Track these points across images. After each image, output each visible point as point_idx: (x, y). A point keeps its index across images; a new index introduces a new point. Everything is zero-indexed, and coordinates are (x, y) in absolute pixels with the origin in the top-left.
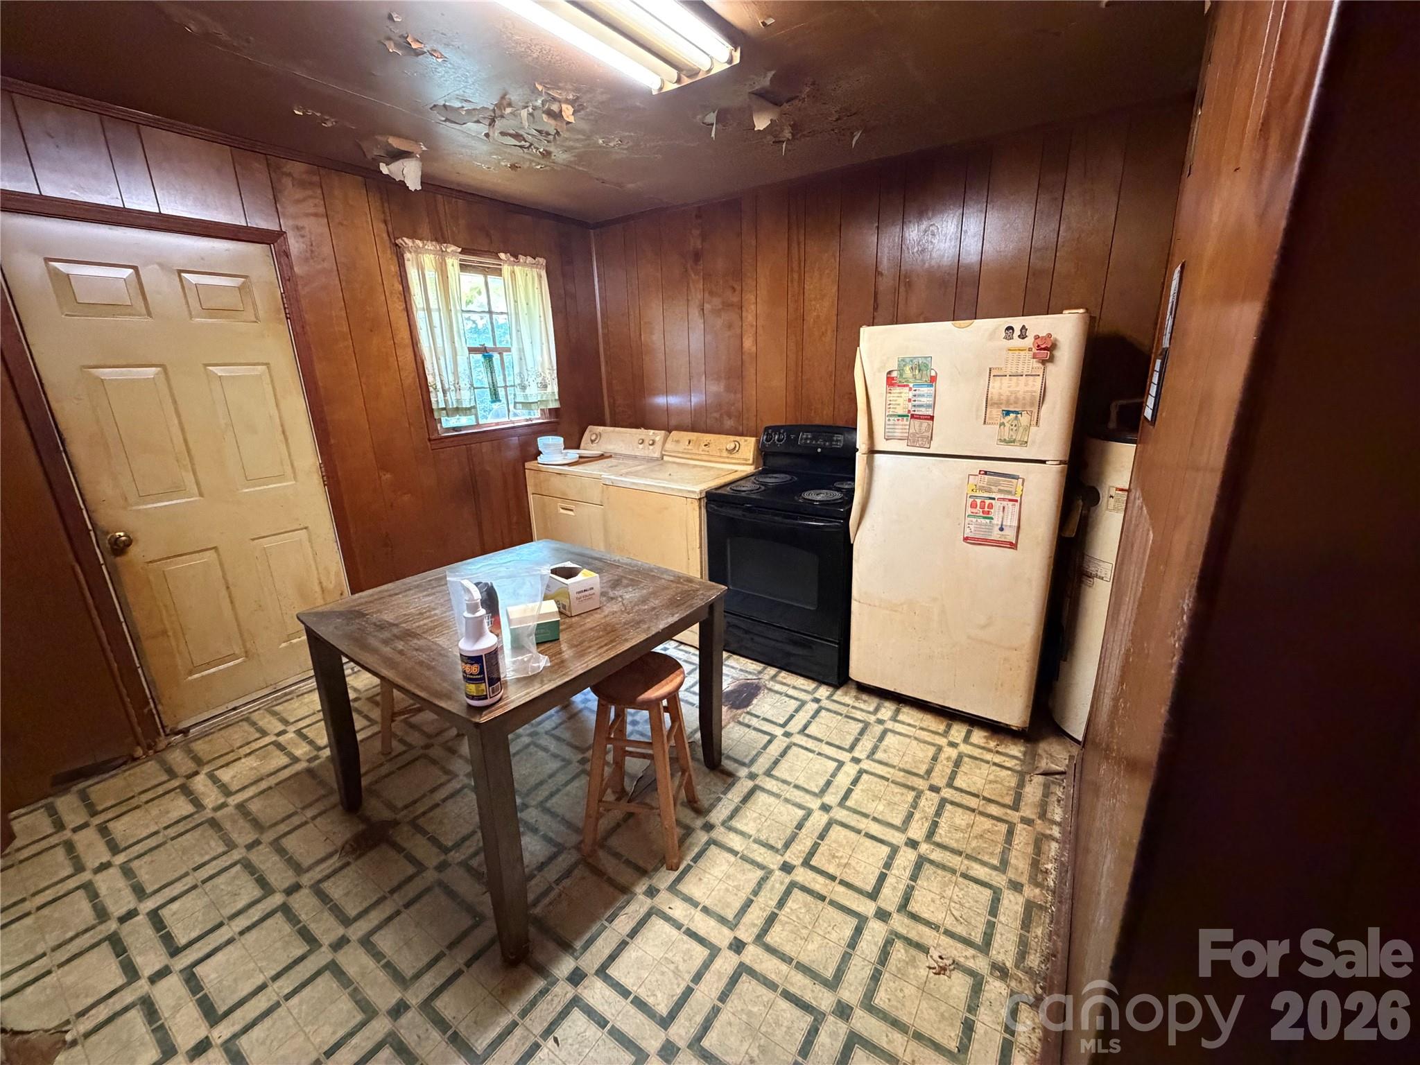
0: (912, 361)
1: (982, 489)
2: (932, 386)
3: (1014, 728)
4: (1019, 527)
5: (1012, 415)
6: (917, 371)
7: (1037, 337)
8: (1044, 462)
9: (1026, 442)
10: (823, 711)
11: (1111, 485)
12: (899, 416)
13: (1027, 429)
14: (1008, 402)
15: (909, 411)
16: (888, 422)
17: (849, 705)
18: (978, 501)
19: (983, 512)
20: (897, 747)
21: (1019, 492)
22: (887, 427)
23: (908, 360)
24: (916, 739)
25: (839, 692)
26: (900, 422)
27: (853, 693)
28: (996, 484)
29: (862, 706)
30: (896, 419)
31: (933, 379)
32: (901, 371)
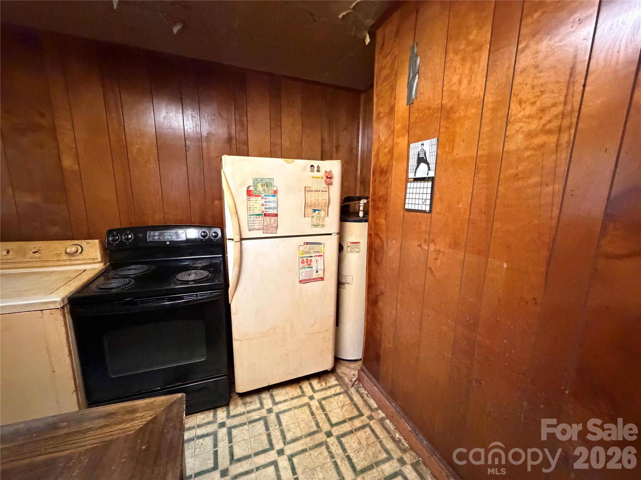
0: (262, 181)
1: (306, 253)
2: (275, 196)
3: (329, 370)
4: (324, 269)
5: (317, 212)
6: (266, 187)
7: (326, 172)
8: (331, 234)
9: (324, 225)
10: (233, 430)
11: (348, 241)
12: (257, 215)
13: (324, 219)
14: (315, 205)
15: (263, 212)
16: (250, 220)
17: (244, 413)
18: (305, 259)
19: (308, 264)
20: (291, 422)
21: (323, 251)
22: (249, 222)
23: (259, 180)
24: (295, 408)
25: (231, 407)
26: (258, 219)
27: (240, 402)
28: (312, 249)
29: (252, 407)
30: (255, 217)
31: (276, 192)
32: (255, 186)
